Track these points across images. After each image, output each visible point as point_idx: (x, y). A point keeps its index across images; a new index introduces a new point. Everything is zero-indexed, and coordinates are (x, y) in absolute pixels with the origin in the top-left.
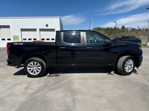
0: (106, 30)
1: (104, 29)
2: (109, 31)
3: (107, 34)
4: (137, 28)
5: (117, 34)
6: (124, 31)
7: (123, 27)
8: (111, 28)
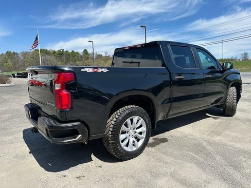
0: (59, 54)
1: (54, 52)
2: (64, 57)
3: (62, 61)
4: (104, 55)
5: (78, 62)
6: (88, 58)
7: (85, 51)
8: (67, 51)
